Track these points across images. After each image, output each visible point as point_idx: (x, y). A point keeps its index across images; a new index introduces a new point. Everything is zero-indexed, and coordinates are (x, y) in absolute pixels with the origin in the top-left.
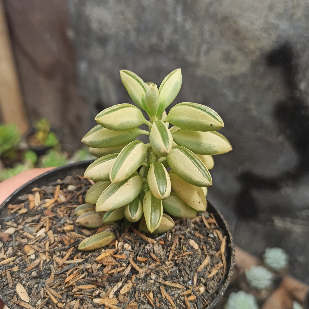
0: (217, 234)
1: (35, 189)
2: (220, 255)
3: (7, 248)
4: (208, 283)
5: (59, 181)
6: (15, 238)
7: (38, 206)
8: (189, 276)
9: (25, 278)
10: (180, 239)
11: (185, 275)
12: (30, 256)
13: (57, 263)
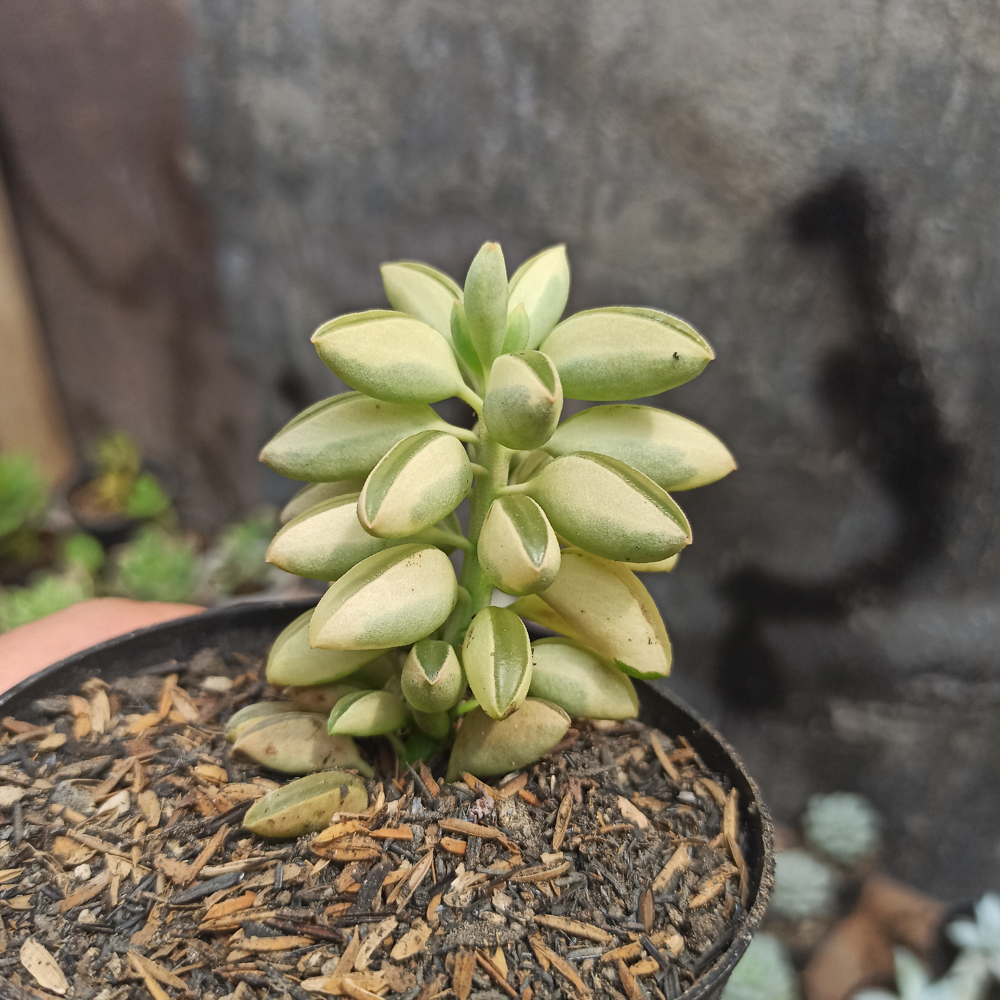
0: (707, 789)
1: (94, 682)
4: (692, 921)
5: (173, 664)
6: (24, 814)
7: (102, 732)
8: (628, 903)
9: (55, 930)
10: (585, 789)
11: (613, 900)
12: (73, 867)
13: (168, 879)
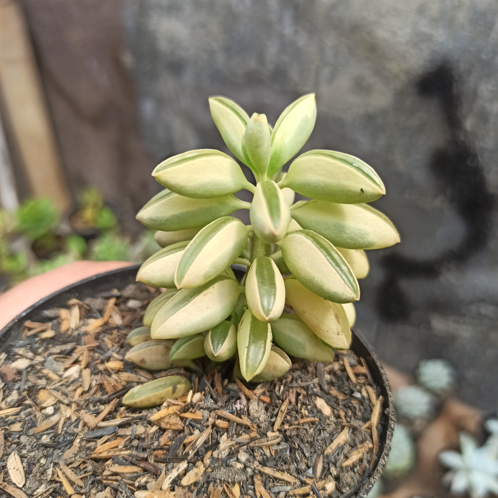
0: (368, 392)
1: (74, 301)
2: (370, 428)
3: (8, 392)
4: (341, 475)
5: (115, 292)
6: (27, 376)
7: (74, 329)
8: (309, 462)
9: (29, 444)
10: (298, 394)
11: (301, 460)
12: (45, 408)
13: (85, 424)
